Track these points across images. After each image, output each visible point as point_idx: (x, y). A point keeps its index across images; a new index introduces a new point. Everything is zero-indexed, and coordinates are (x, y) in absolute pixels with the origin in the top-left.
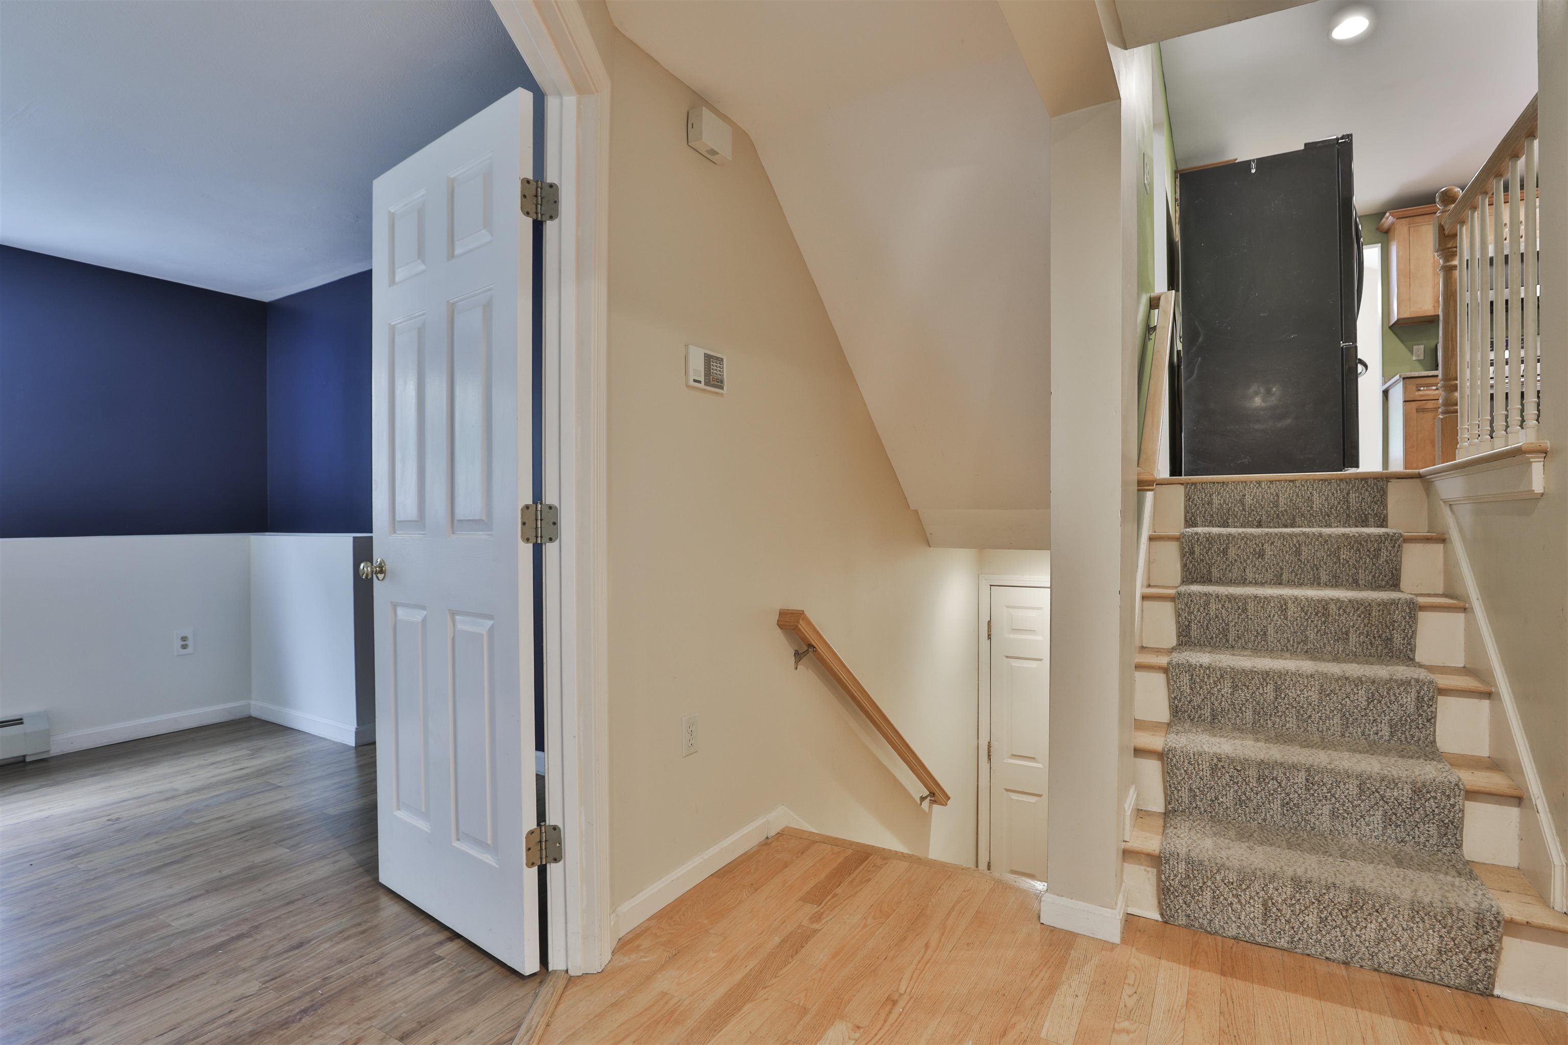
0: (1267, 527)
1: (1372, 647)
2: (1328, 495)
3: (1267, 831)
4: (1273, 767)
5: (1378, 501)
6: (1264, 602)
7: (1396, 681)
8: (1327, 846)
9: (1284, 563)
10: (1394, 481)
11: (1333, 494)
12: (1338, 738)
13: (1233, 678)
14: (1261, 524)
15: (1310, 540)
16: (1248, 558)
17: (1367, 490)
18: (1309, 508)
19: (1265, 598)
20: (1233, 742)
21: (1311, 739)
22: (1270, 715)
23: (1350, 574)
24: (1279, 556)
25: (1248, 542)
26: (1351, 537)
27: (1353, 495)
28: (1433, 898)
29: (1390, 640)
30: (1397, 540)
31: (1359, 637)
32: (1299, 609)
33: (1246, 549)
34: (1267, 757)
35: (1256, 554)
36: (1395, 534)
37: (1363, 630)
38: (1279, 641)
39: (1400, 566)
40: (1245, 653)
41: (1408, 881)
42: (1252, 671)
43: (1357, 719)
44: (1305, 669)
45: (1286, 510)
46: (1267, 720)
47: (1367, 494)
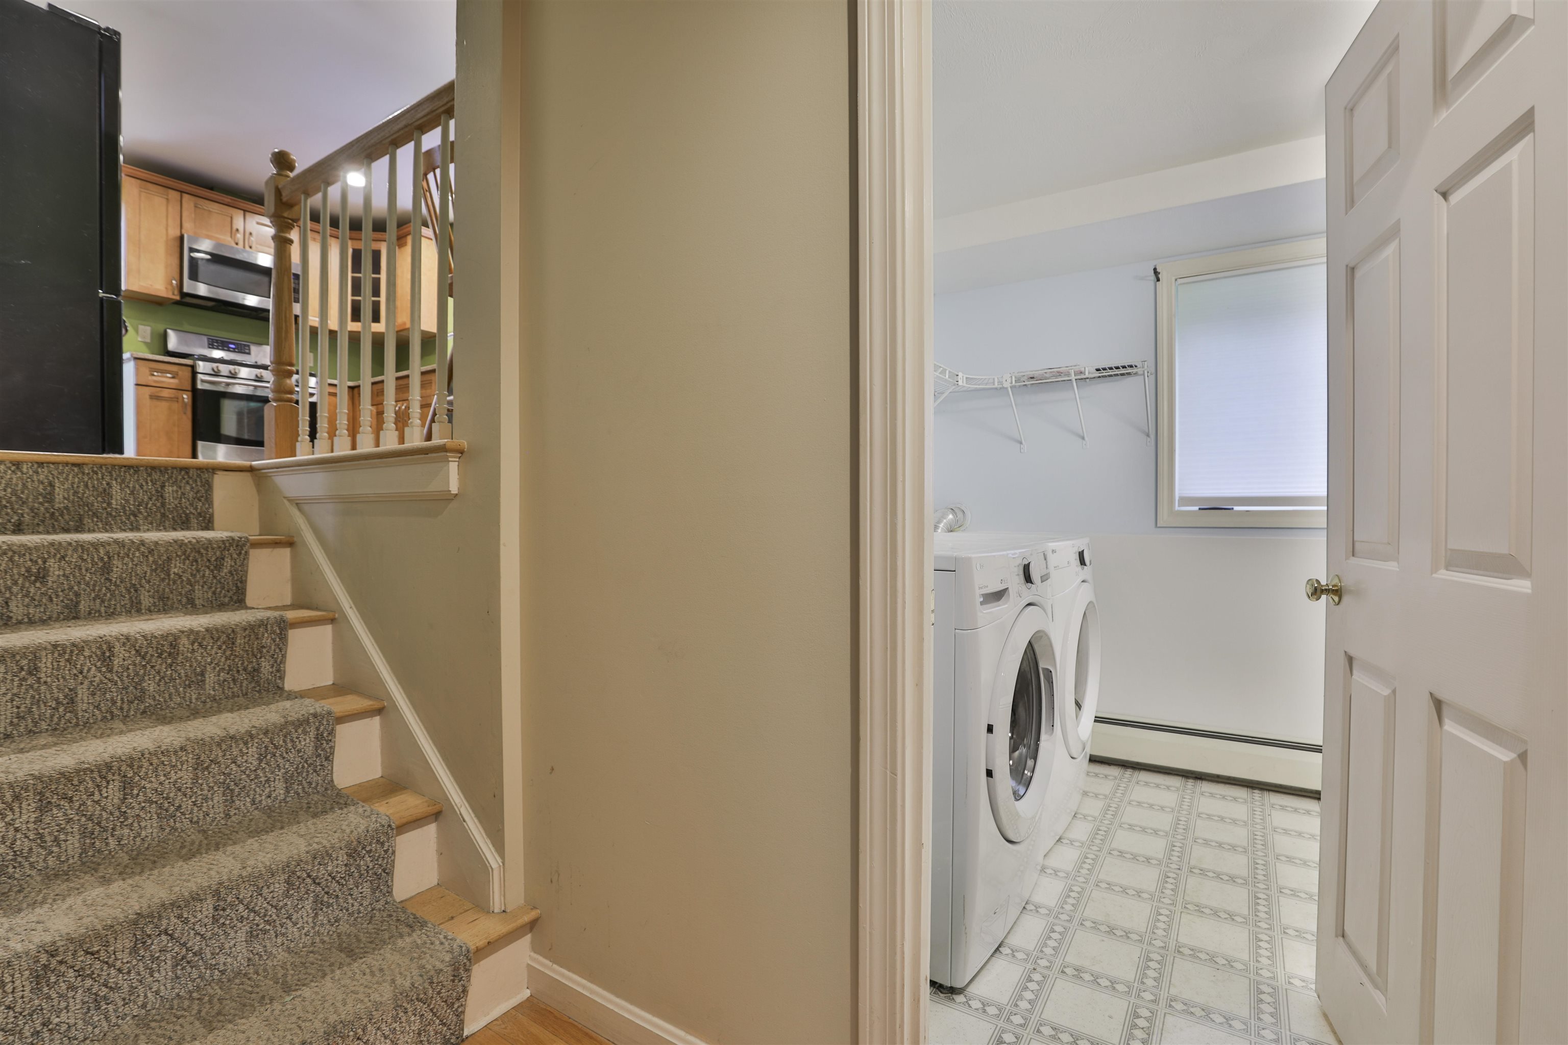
0: (33, 533)
1: (235, 684)
2: (134, 487)
3: (155, 1021)
4: (160, 916)
5: (202, 497)
6: (72, 652)
7: (293, 723)
8: (258, 986)
9: (83, 586)
10: (220, 473)
11: (141, 486)
12: (223, 822)
13: (40, 793)
14: (22, 527)
15: (126, 550)
16: (15, 583)
17: (188, 483)
18: (105, 505)
19: (73, 645)
20: (64, 907)
21: (188, 839)
22: (113, 829)
23: (183, 592)
24: (74, 576)
25: (16, 558)
26: (186, 544)
27: (169, 489)
28: (412, 977)
29: (257, 670)
30: (244, 545)
31: (219, 675)
32: (133, 652)
33: (11, 569)
34: (145, 905)
35: (32, 575)
36: (241, 538)
37: (224, 664)
38: (97, 707)
39: (246, 577)
40: (42, 741)
41: (377, 973)
42: (78, 771)
43: (244, 787)
44: (168, 740)
45: (66, 508)
46: (107, 839)
47: (188, 488)
